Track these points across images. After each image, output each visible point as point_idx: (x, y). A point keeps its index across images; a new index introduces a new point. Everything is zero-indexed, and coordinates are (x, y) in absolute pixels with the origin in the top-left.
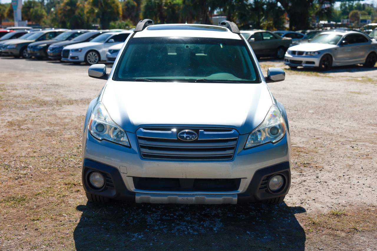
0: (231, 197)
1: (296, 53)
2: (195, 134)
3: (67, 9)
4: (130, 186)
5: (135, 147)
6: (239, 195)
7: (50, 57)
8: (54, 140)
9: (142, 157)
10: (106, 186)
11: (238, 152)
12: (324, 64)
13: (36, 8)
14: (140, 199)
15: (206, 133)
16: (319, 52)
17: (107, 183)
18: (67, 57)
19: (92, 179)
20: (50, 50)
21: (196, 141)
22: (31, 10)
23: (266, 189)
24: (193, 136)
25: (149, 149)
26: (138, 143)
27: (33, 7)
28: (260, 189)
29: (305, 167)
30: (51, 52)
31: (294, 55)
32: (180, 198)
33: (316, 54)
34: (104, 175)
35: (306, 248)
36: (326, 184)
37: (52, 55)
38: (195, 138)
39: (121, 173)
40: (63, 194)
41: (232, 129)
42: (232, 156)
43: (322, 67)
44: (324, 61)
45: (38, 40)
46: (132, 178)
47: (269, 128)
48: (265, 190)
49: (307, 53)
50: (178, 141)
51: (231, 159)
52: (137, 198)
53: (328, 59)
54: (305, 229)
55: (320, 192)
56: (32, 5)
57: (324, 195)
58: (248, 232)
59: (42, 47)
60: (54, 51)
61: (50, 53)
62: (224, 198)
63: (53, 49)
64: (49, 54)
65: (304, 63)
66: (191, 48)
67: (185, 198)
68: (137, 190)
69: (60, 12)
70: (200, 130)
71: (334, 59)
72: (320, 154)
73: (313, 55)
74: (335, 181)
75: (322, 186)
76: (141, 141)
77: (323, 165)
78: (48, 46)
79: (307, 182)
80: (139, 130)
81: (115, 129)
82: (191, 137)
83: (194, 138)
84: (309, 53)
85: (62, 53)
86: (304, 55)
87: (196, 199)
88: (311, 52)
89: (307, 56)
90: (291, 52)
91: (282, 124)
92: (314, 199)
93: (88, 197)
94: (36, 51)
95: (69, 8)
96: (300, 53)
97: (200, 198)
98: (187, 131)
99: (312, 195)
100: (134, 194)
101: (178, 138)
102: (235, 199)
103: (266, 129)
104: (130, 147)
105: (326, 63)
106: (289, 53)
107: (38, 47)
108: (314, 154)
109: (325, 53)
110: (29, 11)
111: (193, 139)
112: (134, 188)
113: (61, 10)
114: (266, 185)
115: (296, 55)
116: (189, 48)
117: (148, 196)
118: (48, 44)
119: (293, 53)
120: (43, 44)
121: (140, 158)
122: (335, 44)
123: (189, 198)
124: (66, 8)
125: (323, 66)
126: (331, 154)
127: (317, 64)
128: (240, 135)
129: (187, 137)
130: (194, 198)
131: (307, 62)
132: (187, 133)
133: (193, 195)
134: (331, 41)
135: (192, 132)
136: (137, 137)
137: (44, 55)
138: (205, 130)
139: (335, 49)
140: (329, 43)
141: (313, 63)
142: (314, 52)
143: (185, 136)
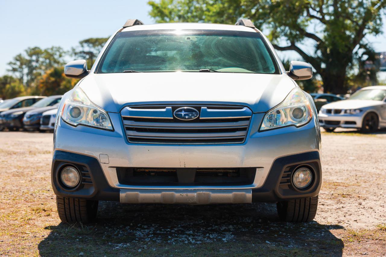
0: (244, 193)
1: (333, 112)
2: (195, 112)
3: (50, 81)
4: (113, 180)
5: (119, 130)
6: (254, 191)
7: (26, 127)
8: (22, 180)
9: (129, 142)
10: (82, 183)
11: (251, 133)
12: (368, 125)
13: (13, 84)
14: (125, 196)
15: (209, 110)
16: (361, 110)
17: (83, 178)
18: (48, 124)
19: (64, 176)
20: (27, 118)
21: (198, 121)
22: (8, 86)
23: (290, 183)
24: (193, 114)
25: (137, 132)
26: (123, 125)
27: (10, 83)
28: (281, 183)
29: (344, 197)
30: (28, 120)
31: (330, 114)
32: (177, 195)
33: (358, 111)
34: (80, 168)
35: (344, 253)
36: (373, 209)
37: (29, 123)
38: (196, 116)
39: (101, 163)
40: (29, 217)
41: (243, 107)
42: (244, 138)
43: (366, 129)
44: (368, 121)
45: (13, 108)
46: (115, 169)
47: (291, 109)
48: (288, 185)
49: (346, 111)
50: (175, 121)
51: (243, 142)
52: (122, 195)
53: (372, 118)
54: (343, 240)
55: (364, 216)
56: (9, 80)
57: (368, 217)
58: (267, 242)
59: (17, 116)
60: (32, 118)
61: (27, 122)
62: (235, 194)
63: (31, 116)
64: (25, 123)
65: (343, 124)
66: (193, 40)
67: (184, 194)
68: (122, 185)
69: (42, 85)
70: (202, 108)
71: (380, 119)
72: (363, 187)
73: (354, 113)
74: (383, 207)
75: (367, 211)
76: (126, 122)
77: (367, 196)
78: (24, 113)
79: (346, 208)
80: (124, 109)
81: (95, 112)
82: (190, 115)
83: (194, 116)
84: (348, 112)
85: (41, 120)
86: (342, 113)
87: (199, 195)
88: (350, 110)
89: (346, 114)
90: (325, 111)
91: (308, 106)
92: (356, 220)
93: (60, 217)
94: (9, 121)
95: (53, 79)
96: (338, 112)
97: (204, 194)
98: (185, 108)
99: (353, 218)
100: (118, 190)
101: (174, 117)
102: (249, 195)
103: (288, 111)
104: (113, 130)
105: (370, 123)
106: (323, 112)
107: (12, 116)
108: (356, 187)
109: (368, 111)
110: (4, 87)
111: (194, 118)
112: (118, 183)
113: (43, 83)
114: (289, 178)
115: (333, 114)
116: (191, 39)
117: (136, 193)
118: (25, 112)
119: (329, 111)
120: (18, 112)
121: (125, 143)
122: (382, 100)
123: (190, 194)
124: (50, 79)
125: (367, 127)
126: (377, 187)
127: (359, 124)
128: (253, 113)
129: (185, 115)
130: (196, 194)
131: (347, 123)
132: (185, 110)
133: (195, 191)
134: (375, 98)
135: (192, 110)
136: (122, 118)
137: (19, 125)
138: (209, 108)
139: (382, 106)
140: (373, 99)
141: (354, 123)
142: (355, 110)
143: (183, 113)
